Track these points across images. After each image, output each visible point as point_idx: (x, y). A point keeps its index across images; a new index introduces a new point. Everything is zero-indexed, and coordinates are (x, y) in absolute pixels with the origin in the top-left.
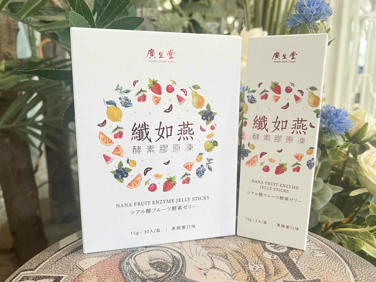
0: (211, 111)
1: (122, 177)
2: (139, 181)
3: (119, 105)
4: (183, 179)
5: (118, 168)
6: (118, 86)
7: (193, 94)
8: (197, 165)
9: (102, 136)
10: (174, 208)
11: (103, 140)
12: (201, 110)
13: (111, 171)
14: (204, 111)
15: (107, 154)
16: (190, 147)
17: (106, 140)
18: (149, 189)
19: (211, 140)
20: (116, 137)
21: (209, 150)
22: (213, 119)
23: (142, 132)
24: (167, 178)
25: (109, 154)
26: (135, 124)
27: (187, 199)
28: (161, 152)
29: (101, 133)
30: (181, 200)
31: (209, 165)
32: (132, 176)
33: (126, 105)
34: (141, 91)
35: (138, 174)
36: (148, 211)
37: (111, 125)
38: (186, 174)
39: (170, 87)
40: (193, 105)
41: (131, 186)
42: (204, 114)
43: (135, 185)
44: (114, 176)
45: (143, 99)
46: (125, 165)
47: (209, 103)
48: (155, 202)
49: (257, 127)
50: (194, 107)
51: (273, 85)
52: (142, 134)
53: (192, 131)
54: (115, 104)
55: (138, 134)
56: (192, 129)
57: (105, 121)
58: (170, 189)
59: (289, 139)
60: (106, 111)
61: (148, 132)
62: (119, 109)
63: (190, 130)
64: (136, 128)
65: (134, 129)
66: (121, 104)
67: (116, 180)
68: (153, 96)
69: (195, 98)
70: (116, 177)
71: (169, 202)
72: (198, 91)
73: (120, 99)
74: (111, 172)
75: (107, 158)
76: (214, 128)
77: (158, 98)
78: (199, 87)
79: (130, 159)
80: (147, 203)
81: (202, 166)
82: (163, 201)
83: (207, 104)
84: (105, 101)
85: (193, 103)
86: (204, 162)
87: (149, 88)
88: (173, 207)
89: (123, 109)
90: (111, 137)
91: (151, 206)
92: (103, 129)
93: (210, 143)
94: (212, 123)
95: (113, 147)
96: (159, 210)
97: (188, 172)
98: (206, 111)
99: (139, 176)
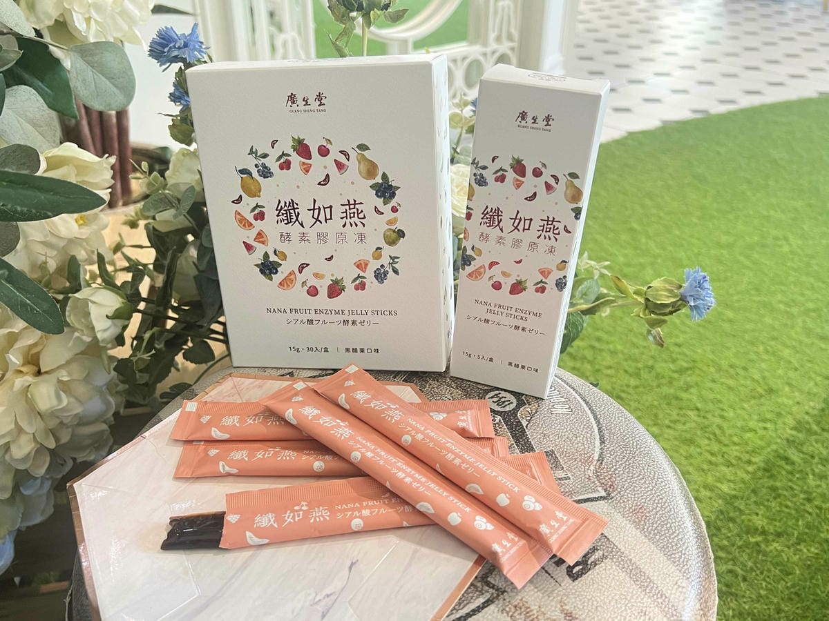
0: (390, 184)
1: (270, 274)
2: (293, 280)
4: (355, 283)
5: (264, 260)
6: (252, 148)
7: (359, 158)
8: (374, 265)
9: (238, 217)
10: (345, 322)
11: (240, 221)
12: (372, 182)
14: (378, 183)
15: (247, 241)
16: (362, 238)
17: (244, 223)
18: (308, 292)
19: (393, 228)
20: (256, 219)
21: (392, 243)
22: (394, 197)
23: (290, 213)
24: (332, 280)
25: (251, 242)
26: (280, 202)
27: (364, 312)
28: (319, 242)
29: (237, 213)
30: (355, 312)
31: (394, 265)
32: (282, 273)
33: (265, 175)
34: (283, 154)
35: (291, 270)
36: (310, 322)
37: (249, 202)
38: (359, 277)
39: (323, 147)
40: (361, 174)
41: (284, 286)
42: (379, 188)
43: (288, 286)
44: (260, 270)
45: (287, 165)
46: (273, 258)
48: (318, 312)
50: (363, 177)
52: (290, 216)
53: (362, 213)
54: (250, 173)
55: (285, 215)
57: (241, 196)
60: (240, 184)
61: (298, 214)
62: (257, 180)
63: (359, 213)
64: (282, 208)
65: (279, 208)
66: (257, 174)
67: (262, 276)
68: (300, 161)
69: (362, 164)
70: (262, 272)
71: (337, 313)
72: (366, 154)
73: (256, 166)
74: (256, 265)
76: (397, 210)
77: (307, 164)
78: (367, 147)
79: (278, 249)
80: (308, 312)
81: (382, 266)
82: (329, 312)
83: (382, 173)
84: (237, 170)
86: (385, 260)
87: (294, 151)
89: (261, 179)
90: (250, 217)
91: (313, 316)
92: (239, 207)
93: (391, 232)
94: (393, 203)
95: (254, 232)
96: (324, 322)
97: (362, 274)
98: (382, 184)
99: (292, 273)
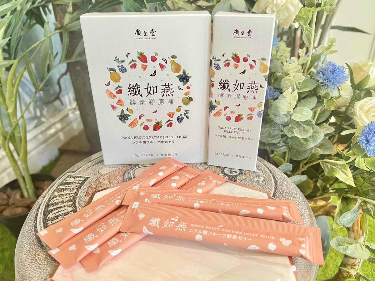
0: (187, 75)
1: (124, 120)
2: (136, 123)
3: (118, 71)
4: (167, 123)
5: (121, 114)
6: (116, 57)
7: (172, 62)
8: (177, 115)
9: (108, 92)
11: (109, 94)
12: (178, 74)
13: (117, 115)
15: (113, 104)
17: (111, 95)
18: (144, 128)
19: (187, 96)
20: (117, 93)
21: (186, 103)
22: (188, 81)
23: (135, 90)
24: (156, 122)
26: (130, 84)
27: (171, 137)
29: (108, 90)
30: (167, 137)
33: (123, 71)
34: (133, 61)
35: (135, 118)
36: (144, 142)
37: (114, 85)
38: (169, 120)
39: (153, 57)
40: (172, 71)
41: (131, 126)
43: (134, 125)
44: (119, 118)
45: (134, 66)
46: (126, 112)
47: (185, 69)
48: (149, 137)
49: (222, 88)
51: (234, 56)
52: (135, 92)
54: (115, 71)
56: (172, 89)
57: (110, 82)
58: (158, 130)
59: (245, 97)
60: (109, 76)
61: (140, 90)
62: (118, 74)
63: (170, 89)
65: (130, 88)
66: (119, 70)
67: (120, 121)
68: (141, 64)
69: (173, 65)
70: (120, 119)
71: (158, 137)
72: (176, 60)
73: (118, 66)
75: (113, 107)
78: (176, 57)
79: (129, 108)
80: (143, 138)
82: (154, 137)
83: (183, 70)
85: (172, 69)
86: (182, 112)
87: (138, 59)
89: (120, 73)
90: (114, 92)
91: (146, 140)
93: (186, 99)
94: (188, 84)
95: (116, 100)
96: (151, 142)
97: (171, 119)
98: (183, 75)
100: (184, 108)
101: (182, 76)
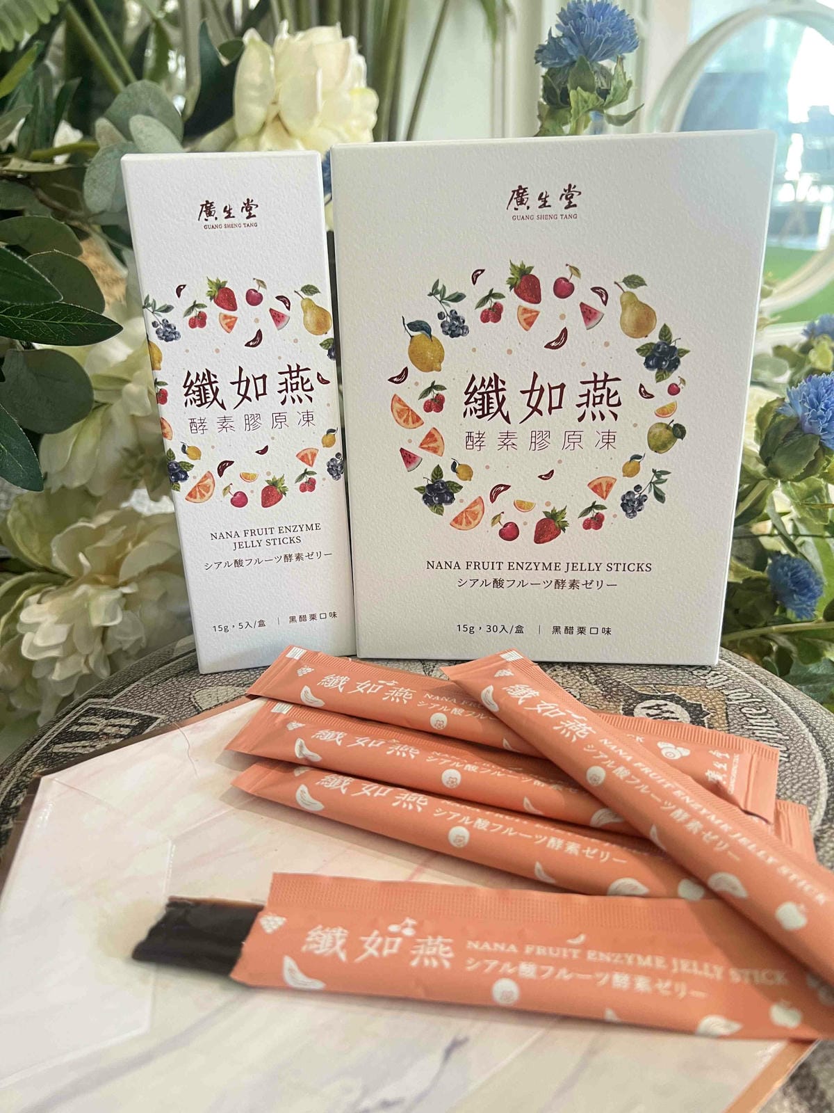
0: (672, 344)
1: (440, 504)
2: (477, 514)
3: (437, 331)
4: (586, 517)
5: (432, 481)
6: (437, 283)
7: (624, 299)
8: (624, 486)
9: (397, 406)
10: (559, 584)
11: (400, 414)
12: (643, 341)
13: (417, 486)
14: (652, 344)
15: (408, 448)
16: (609, 439)
17: (407, 417)
18: (501, 534)
19: (667, 421)
20: (428, 408)
21: (659, 446)
22: (676, 367)
23: (489, 398)
24: (546, 513)
25: (414, 449)
26: (473, 378)
27: (593, 566)
28: (533, 448)
29: (396, 399)
30: (579, 567)
31: (657, 486)
32: (462, 501)
33: (454, 331)
34: (491, 295)
35: (476, 497)
36: (498, 583)
37: (420, 379)
38: (594, 506)
39: (563, 282)
40: (623, 329)
41: (461, 524)
42: (652, 352)
43: (469, 523)
44: (423, 498)
45: (494, 314)
46: (449, 476)
47: (668, 325)
48: (515, 566)
50: (627, 334)
52: (489, 403)
53: (617, 397)
54: (427, 330)
55: (480, 402)
56: (616, 393)
57: (406, 369)
58: (551, 539)
60: (408, 347)
61: (504, 398)
62: (438, 341)
63: (610, 396)
64: (475, 389)
65: (471, 390)
66: (441, 329)
67: (426, 507)
68: (520, 306)
69: (628, 311)
70: (427, 500)
71: (547, 567)
72: (639, 292)
73: (440, 316)
74: (416, 489)
76: (678, 391)
77: (531, 311)
78: (642, 280)
79: (460, 461)
80: (496, 566)
81: (638, 487)
82: (533, 565)
83: (662, 325)
84: (406, 323)
85: (622, 323)
86: (644, 478)
87: (511, 288)
88: (557, 581)
89: (445, 340)
90: (418, 407)
91: (504, 574)
92: (400, 390)
93: (662, 429)
94: (674, 378)
95: (421, 433)
96: (522, 583)
97: (600, 502)
98: (658, 346)
99: (479, 501)
100: (653, 461)
101: (655, 350)
